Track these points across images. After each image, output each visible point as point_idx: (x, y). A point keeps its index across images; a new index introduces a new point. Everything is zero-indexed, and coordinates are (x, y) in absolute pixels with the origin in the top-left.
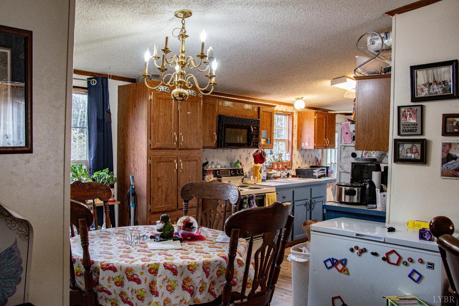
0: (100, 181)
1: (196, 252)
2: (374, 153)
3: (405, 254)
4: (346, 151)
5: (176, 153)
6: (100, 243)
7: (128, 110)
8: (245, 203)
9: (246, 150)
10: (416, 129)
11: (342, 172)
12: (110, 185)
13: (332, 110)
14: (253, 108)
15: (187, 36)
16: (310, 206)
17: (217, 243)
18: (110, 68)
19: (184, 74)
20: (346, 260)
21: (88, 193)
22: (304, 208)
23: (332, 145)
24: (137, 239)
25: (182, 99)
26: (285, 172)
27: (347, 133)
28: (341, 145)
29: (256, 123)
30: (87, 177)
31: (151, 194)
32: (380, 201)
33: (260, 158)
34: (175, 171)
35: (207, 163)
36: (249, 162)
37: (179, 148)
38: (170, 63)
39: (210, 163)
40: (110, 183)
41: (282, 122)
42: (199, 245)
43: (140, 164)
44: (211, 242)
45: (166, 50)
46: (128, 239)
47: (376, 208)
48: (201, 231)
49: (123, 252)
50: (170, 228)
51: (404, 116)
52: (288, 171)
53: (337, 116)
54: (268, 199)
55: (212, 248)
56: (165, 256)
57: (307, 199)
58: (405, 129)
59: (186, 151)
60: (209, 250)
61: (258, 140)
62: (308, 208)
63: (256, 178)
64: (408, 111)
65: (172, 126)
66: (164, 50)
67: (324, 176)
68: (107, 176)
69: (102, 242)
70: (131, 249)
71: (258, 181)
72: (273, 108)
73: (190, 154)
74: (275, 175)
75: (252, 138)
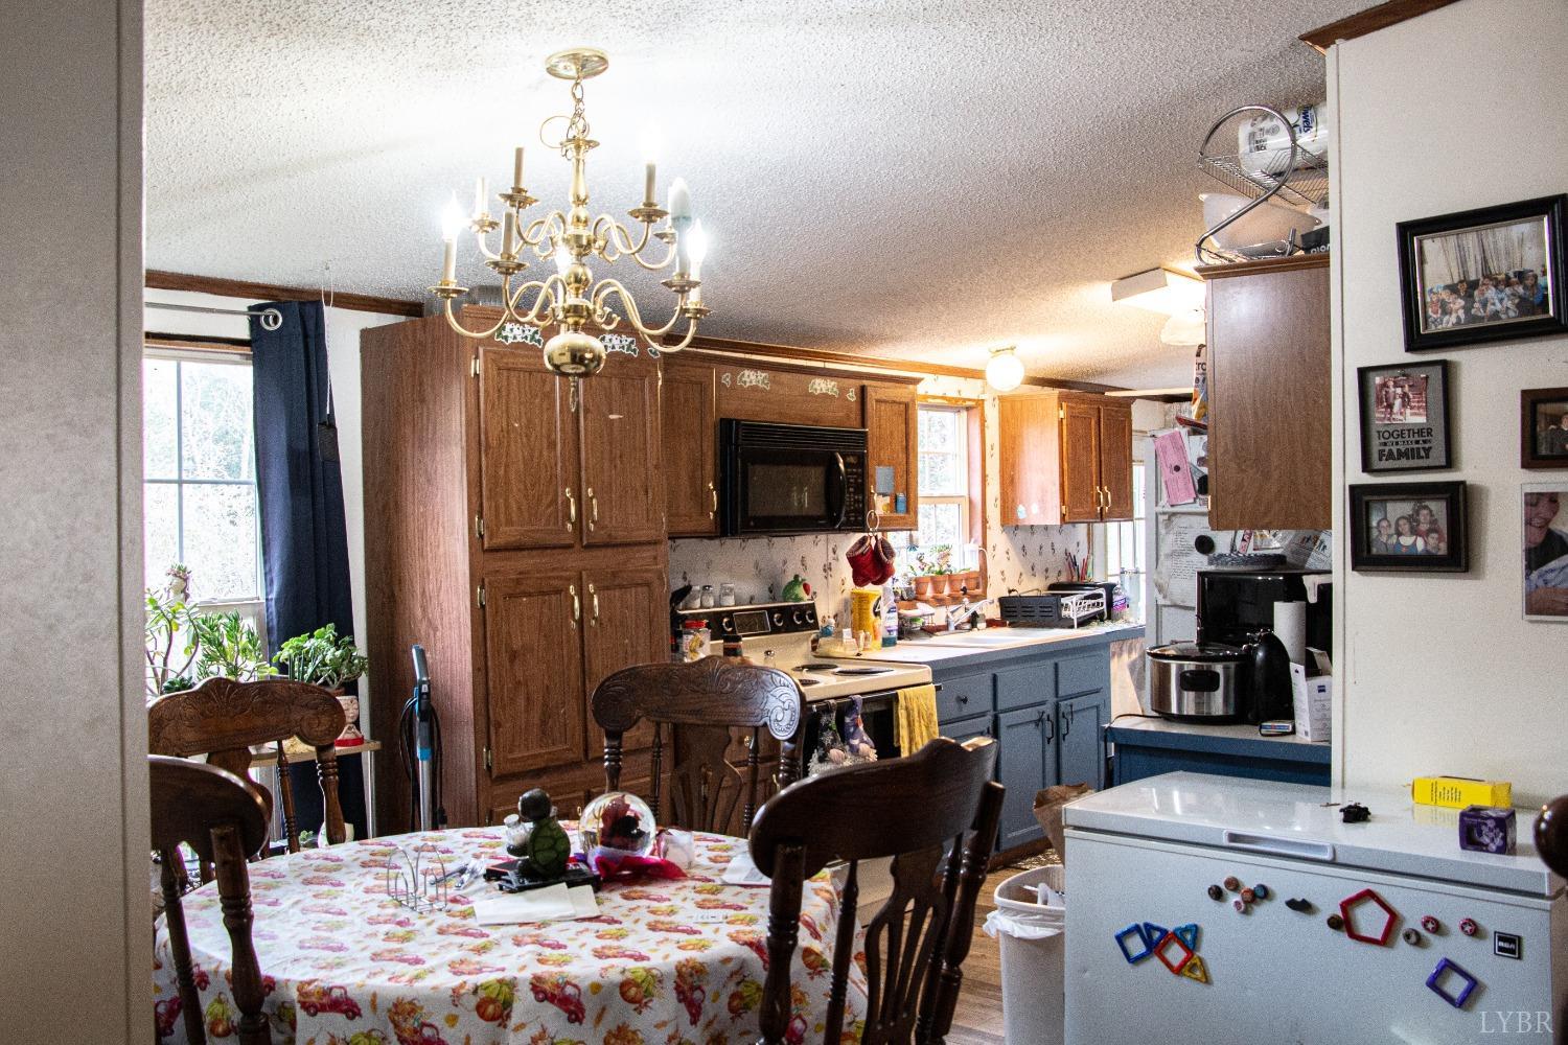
0: (304, 672)
1: (653, 927)
2: (1274, 536)
3: (1413, 903)
4: (1176, 529)
5: (574, 561)
6: (300, 906)
7: (398, 415)
8: (827, 727)
9: (822, 537)
10: (1427, 446)
11: (1165, 606)
12: (343, 685)
13: (1118, 385)
14: (843, 391)
15: (591, 144)
16: (1055, 727)
17: (727, 889)
18: (327, 269)
19: (586, 279)
20: (1195, 930)
21: (259, 722)
22: (1033, 736)
23: (1122, 509)
24: (437, 882)
25: (583, 369)
26: (962, 610)
27: (1177, 469)
28: (1159, 509)
29: (855, 443)
30: (257, 658)
31: (491, 712)
32: (1306, 707)
33: (872, 566)
34: (573, 624)
35: (687, 590)
36: (835, 580)
37: (585, 543)
38: (534, 241)
39: (698, 588)
40: (342, 678)
41: (944, 432)
42: (660, 900)
43: (445, 605)
44: (708, 885)
45: (517, 198)
46: (401, 885)
47: (1294, 732)
48: (670, 846)
49: (384, 940)
50: (556, 841)
51: (1382, 403)
52: (974, 607)
53: (1136, 409)
54: (907, 708)
55: (709, 908)
56: (537, 948)
57: (1042, 703)
58: (1387, 449)
59: (609, 552)
60: (700, 920)
61: (863, 502)
62: (1049, 734)
63: (862, 635)
64: (1396, 386)
65: (556, 465)
66: (509, 197)
67: (1098, 617)
68: (331, 654)
69: (309, 902)
70: (414, 924)
71: (869, 646)
72: (911, 387)
73: (625, 563)
74: (929, 622)
75: (843, 494)
